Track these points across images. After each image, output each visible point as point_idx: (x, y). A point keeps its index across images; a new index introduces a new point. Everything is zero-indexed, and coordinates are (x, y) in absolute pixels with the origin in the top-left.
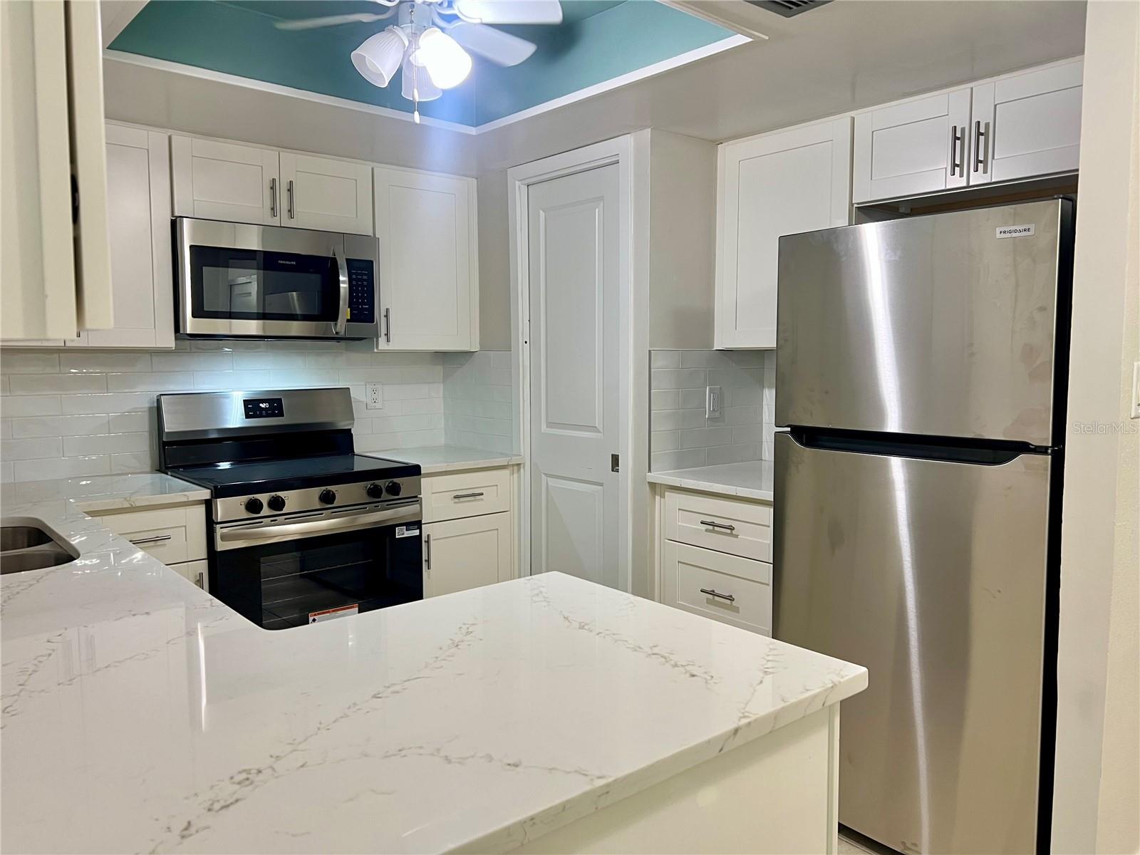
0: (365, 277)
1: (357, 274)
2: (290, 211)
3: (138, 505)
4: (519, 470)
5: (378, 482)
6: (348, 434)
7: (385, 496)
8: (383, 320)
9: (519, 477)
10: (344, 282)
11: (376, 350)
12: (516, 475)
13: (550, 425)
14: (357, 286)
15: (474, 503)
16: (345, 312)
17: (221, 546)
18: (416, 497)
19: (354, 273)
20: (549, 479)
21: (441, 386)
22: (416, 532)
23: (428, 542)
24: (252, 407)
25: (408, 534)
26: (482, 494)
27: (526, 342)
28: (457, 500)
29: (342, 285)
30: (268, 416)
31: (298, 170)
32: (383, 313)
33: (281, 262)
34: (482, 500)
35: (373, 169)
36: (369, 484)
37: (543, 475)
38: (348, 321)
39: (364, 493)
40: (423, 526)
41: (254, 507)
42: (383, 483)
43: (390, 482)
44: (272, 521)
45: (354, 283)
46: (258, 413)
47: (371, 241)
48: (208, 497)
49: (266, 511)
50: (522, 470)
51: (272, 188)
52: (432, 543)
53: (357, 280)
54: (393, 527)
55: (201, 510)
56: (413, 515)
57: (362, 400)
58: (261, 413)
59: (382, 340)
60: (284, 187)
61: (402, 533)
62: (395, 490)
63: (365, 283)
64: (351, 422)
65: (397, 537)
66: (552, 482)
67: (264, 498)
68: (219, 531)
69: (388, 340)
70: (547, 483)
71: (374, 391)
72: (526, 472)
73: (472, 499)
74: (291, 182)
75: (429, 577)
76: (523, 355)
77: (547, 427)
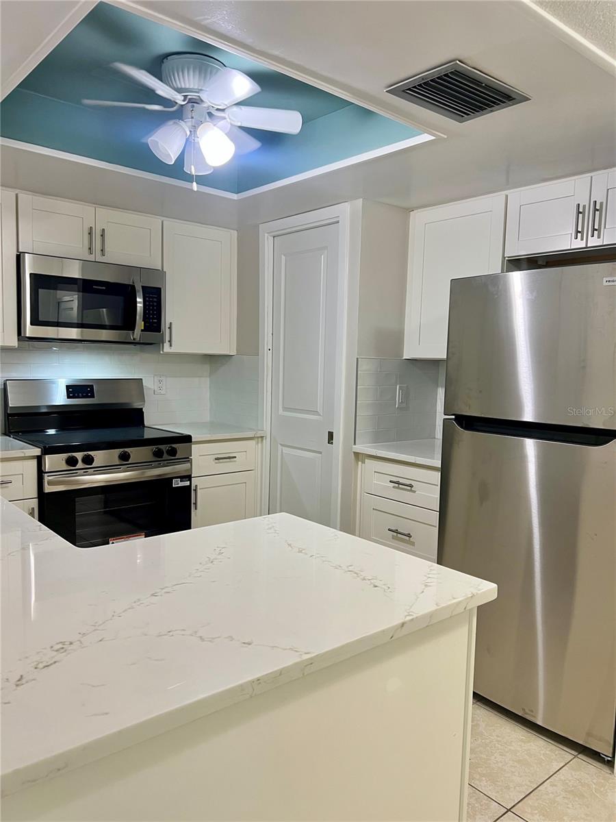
0: (155, 300)
1: (149, 297)
2: (102, 250)
4: (262, 440)
5: (160, 447)
6: (140, 413)
7: (165, 456)
8: (168, 331)
9: (262, 446)
10: (140, 303)
11: (161, 352)
12: (260, 445)
13: (285, 409)
14: (149, 305)
15: (229, 463)
16: (140, 324)
17: (48, 489)
18: (188, 458)
19: (147, 297)
20: (284, 448)
21: (208, 379)
22: (188, 483)
23: (195, 490)
24: (73, 390)
25: (181, 484)
26: (235, 457)
27: (270, 350)
28: (217, 461)
29: (138, 305)
30: (83, 397)
31: (109, 221)
32: (168, 326)
33: (95, 287)
34: (235, 461)
35: (162, 222)
36: (154, 448)
37: (279, 445)
38: (142, 330)
39: (151, 454)
40: (192, 479)
41: (72, 462)
42: (164, 447)
43: (170, 447)
44: (85, 472)
45: (149, 310)
46: (76, 395)
47: (160, 274)
48: (39, 454)
49: (80, 465)
50: (264, 441)
51: (89, 234)
52: (199, 491)
53: (149, 301)
54: (171, 479)
55: (35, 462)
56: (187, 470)
57: (151, 388)
58: (78, 395)
59: (166, 345)
60: (99, 233)
61: (177, 483)
62: (173, 452)
63: (155, 304)
64: (143, 402)
65: (173, 486)
66: (286, 450)
67: (79, 456)
68: (46, 478)
69: (171, 346)
70: (282, 451)
71: (160, 382)
72: (267, 442)
73: (228, 460)
74: (103, 230)
75: (196, 515)
76: (267, 359)
77: (283, 411)
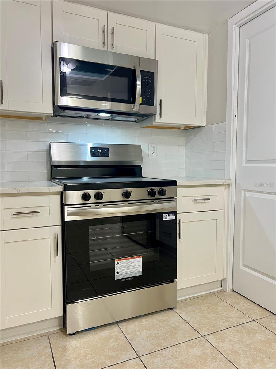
0: (150, 81)
1: (146, 79)
2: (112, 45)
3: (21, 192)
4: (229, 187)
5: (154, 188)
6: (139, 167)
7: (157, 196)
8: (158, 106)
9: (229, 191)
10: (139, 85)
11: (154, 123)
12: (227, 190)
13: (248, 161)
14: (146, 85)
15: (205, 204)
16: (139, 99)
17: (68, 218)
18: (174, 198)
19: (144, 79)
20: (246, 193)
21: (185, 147)
22: (174, 218)
23: (180, 223)
24: (94, 151)
25: (169, 218)
26: (209, 199)
27: (235, 116)
28: (195, 202)
29: (138, 87)
30: (101, 156)
31: (117, 23)
32: (158, 103)
33: (107, 70)
34: (209, 202)
35: (155, 26)
36: (149, 189)
37: (242, 190)
38: (140, 104)
39: (147, 193)
40: (177, 214)
41: (86, 197)
42: (157, 189)
43: (160, 189)
44: (96, 206)
45: (144, 84)
46: (97, 154)
47: (154, 62)
48: (62, 190)
49: (93, 200)
50: (230, 187)
51: (103, 32)
52: (182, 224)
53: (146, 82)
54: (161, 214)
55: (58, 197)
56: (172, 208)
57: (147, 152)
58: (98, 154)
59: (157, 116)
60: (110, 31)
61: (166, 217)
62: (162, 193)
63: (150, 84)
64: (142, 161)
65: (163, 219)
66: (248, 194)
67: (92, 193)
68: (66, 210)
69: (160, 117)
70: (245, 195)
71: (153, 148)
72: (232, 189)
73: (203, 201)
74: (113, 28)
75: (180, 243)
76: (233, 123)
77: (246, 163)
